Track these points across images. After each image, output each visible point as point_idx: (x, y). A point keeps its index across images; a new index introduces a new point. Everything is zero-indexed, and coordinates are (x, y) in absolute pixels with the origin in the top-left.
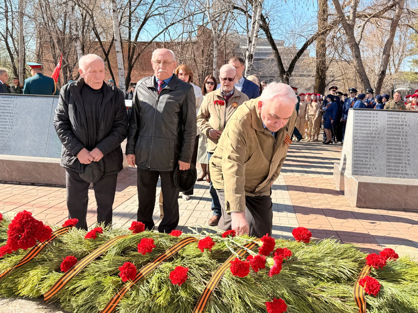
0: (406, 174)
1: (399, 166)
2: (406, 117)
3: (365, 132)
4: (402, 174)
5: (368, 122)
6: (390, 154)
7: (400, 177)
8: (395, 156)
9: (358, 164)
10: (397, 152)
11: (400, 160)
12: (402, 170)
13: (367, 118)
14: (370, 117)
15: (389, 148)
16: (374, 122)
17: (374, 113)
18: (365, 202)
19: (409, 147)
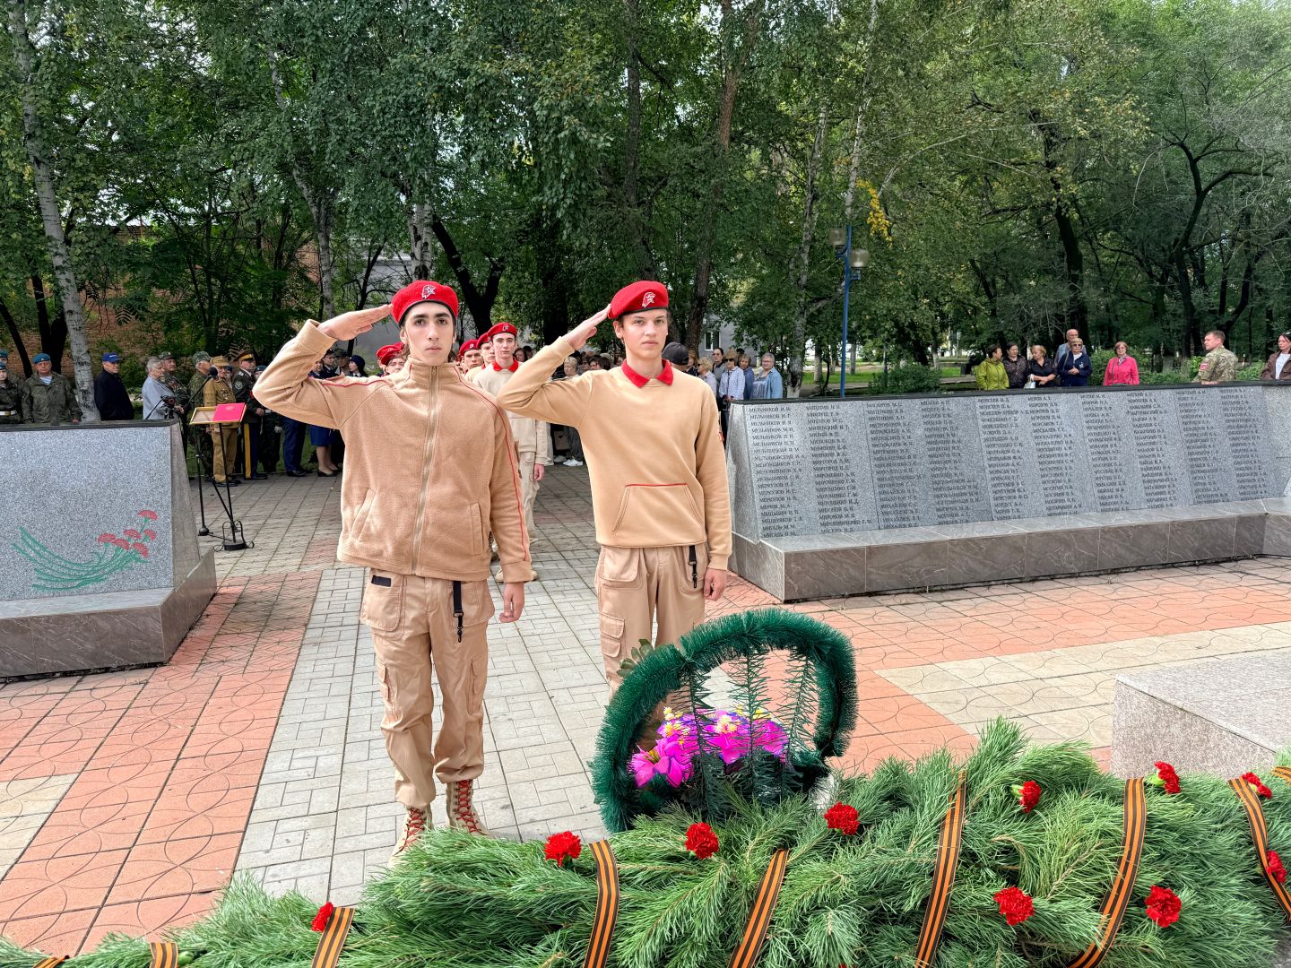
0: (855, 522)
1: (840, 509)
2: (839, 410)
3: (772, 447)
4: (847, 523)
5: (774, 427)
6: (822, 486)
7: (846, 530)
8: (831, 489)
9: (769, 514)
10: (832, 482)
11: (839, 495)
12: (847, 516)
13: (771, 420)
14: (778, 416)
15: (818, 476)
16: (784, 426)
17: (782, 409)
18: (800, 592)
19: (852, 470)
